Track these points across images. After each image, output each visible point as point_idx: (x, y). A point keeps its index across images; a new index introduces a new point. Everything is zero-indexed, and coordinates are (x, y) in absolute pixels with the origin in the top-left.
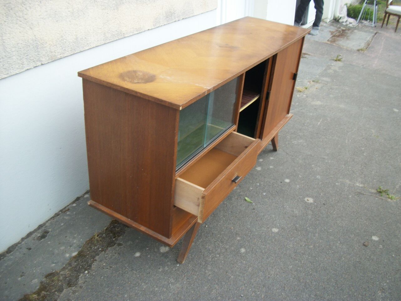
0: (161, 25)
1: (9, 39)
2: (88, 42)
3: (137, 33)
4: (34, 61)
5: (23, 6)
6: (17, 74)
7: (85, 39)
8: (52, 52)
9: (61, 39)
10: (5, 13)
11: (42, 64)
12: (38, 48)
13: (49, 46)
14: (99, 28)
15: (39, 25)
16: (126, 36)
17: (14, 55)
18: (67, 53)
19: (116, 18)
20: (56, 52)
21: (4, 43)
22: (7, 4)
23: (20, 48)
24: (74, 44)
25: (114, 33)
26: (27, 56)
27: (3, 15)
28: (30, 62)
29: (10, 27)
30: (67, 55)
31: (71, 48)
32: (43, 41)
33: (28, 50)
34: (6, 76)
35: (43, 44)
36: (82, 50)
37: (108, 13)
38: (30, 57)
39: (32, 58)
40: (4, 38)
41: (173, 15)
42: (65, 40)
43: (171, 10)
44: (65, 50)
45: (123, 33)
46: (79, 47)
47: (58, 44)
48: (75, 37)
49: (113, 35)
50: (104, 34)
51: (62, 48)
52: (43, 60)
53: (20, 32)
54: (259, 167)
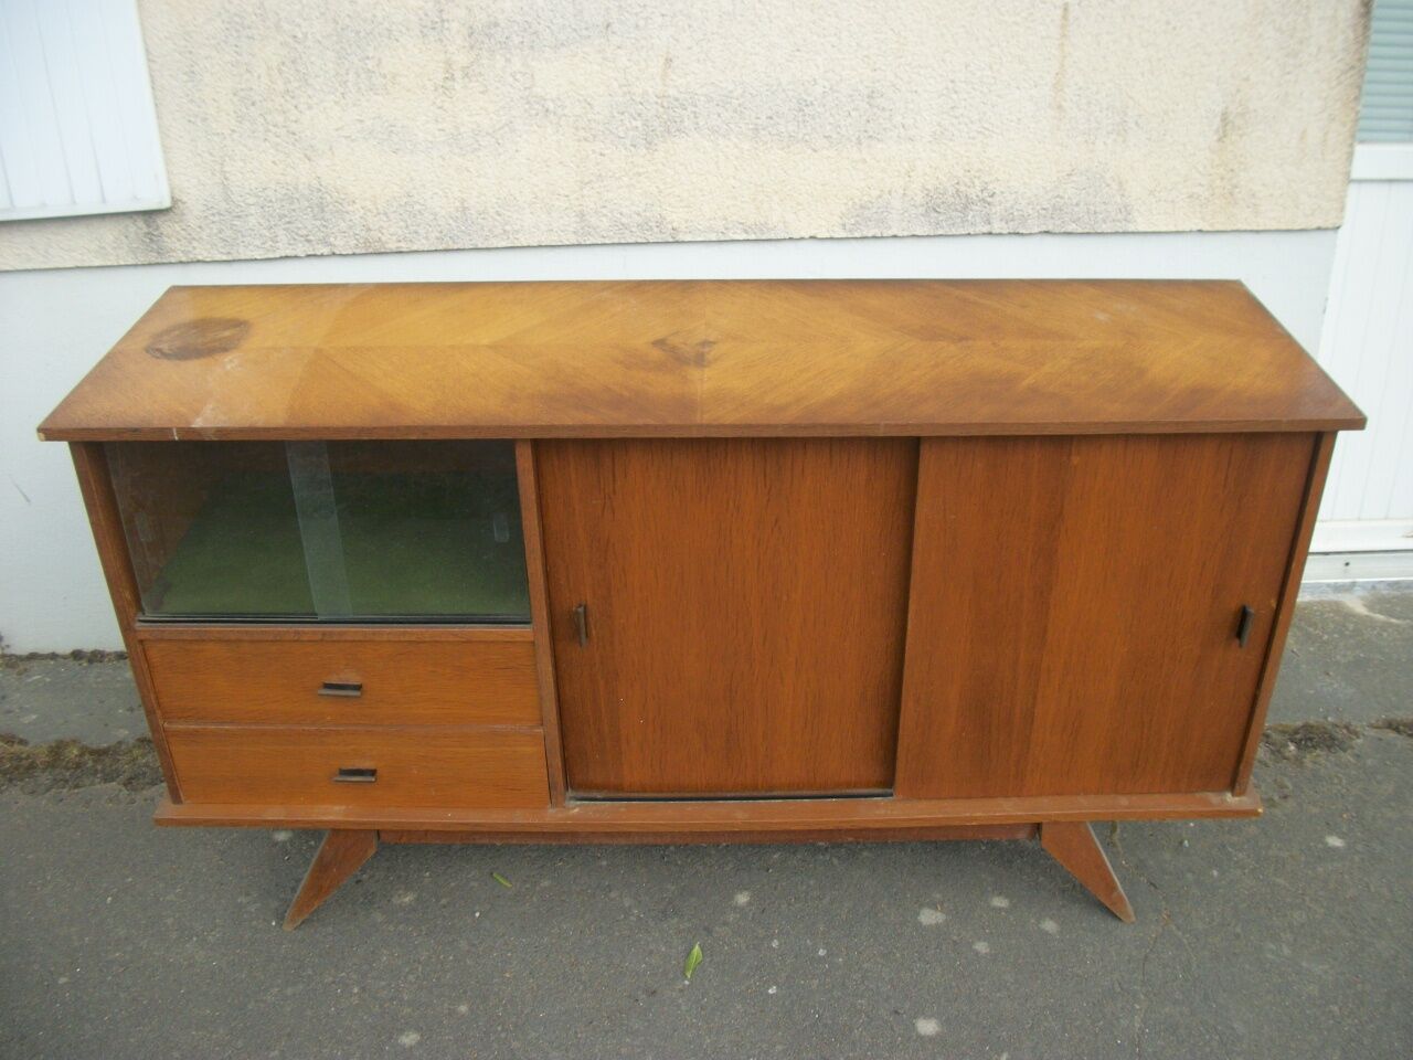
0: (890, 233)
1: (242, 173)
2: (507, 228)
3: (744, 236)
4: (309, 241)
5: (286, 101)
6: (256, 260)
7: (498, 218)
8: (369, 230)
9: (405, 200)
10: (235, 112)
11: (334, 254)
12: (326, 209)
13: (362, 211)
14: (558, 195)
15: (333, 153)
16: (681, 237)
17: (252, 215)
18: (424, 241)
19: (640, 174)
20: (384, 231)
21: (226, 179)
22: (242, 90)
23: (271, 201)
24: (451, 222)
25: (624, 220)
26: (289, 223)
27: (228, 115)
28: (295, 239)
29: (245, 146)
30: (421, 248)
31: (441, 232)
32: (343, 197)
33: (294, 210)
34: (225, 258)
35: (341, 204)
36: (480, 246)
37: (601, 154)
38: (299, 228)
39: (304, 232)
40: (226, 169)
41: (974, 207)
42: (417, 207)
43: (962, 188)
44: (416, 232)
45: (670, 227)
46: (470, 235)
47: (395, 212)
48: (458, 204)
49: (623, 225)
50: (577, 216)
51: (407, 227)
52: (336, 243)
53: (274, 162)
54: (939, 914)
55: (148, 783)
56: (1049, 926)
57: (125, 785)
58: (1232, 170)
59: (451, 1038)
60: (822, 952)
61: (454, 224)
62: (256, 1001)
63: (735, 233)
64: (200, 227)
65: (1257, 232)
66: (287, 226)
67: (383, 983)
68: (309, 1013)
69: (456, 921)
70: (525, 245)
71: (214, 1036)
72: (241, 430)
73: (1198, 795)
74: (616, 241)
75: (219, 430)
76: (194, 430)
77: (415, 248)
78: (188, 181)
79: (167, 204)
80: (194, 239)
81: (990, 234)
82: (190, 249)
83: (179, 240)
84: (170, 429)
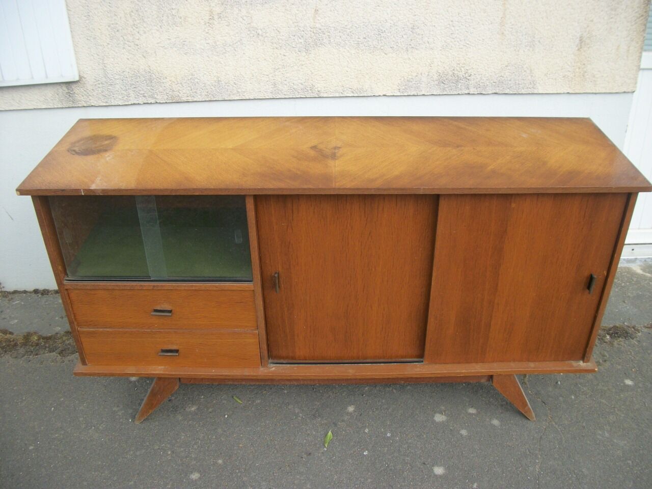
1: (112, 64)
2: (239, 90)
3: (352, 95)
4: (144, 96)
5: (134, 29)
7: (235, 85)
8: (173, 91)
9: (191, 77)
10: (109, 35)
11: (157, 103)
12: (153, 81)
13: (170, 82)
14: (264, 74)
15: (156, 55)
16: (322, 95)
17: (117, 84)
18: (199, 97)
19: (302, 65)
20: (180, 92)
21: (105, 67)
22: (112, 24)
23: (127, 77)
24: (212, 87)
25: (295, 87)
27: (106, 36)
28: (138, 96)
29: (114, 51)
30: (198, 100)
31: (208, 92)
32: (161, 75)
33: (137, 82)
34: (105, 104)
35: (160, 79)
36: (226, 99)
37: (284, 55)
38: (140, 90)
39: (142, 92)
40: (105, 62)
41: (461, 81)
42: (196, 80)
43: (456, 72)
44: (196, 92)
45: (317, 90)
46: (221, 93)
47: (185, 83)
48: (215, 79)
49: (294, 89)
50: (272, 85)
51: (191, 90)
52: (158, 97)
53: (128, 59)
54: (444, 416)
55: (70, 353)
56: (496, 422)
57: (59, 354)
58: (584, 64)
59: (215, 475)
60: (389, 435)
61: (214, 88)
62: (123, 458)
63: (347, 93)
64: (93, 90)
65: (596, 94)
66: (134, 89)
67: (182, 449)
68: (148, 463)
69: (216, 419)
70: (248, 98)
71: (103, 475)
72: (114, 190)
73: (567, 362)
74: (291, 97)
75: (103, 190)
76: (91, 190)
77: (195, 100)
78: (87, 68)
79: (77, 79)
80: (90, 95)
81: (469, 94)
82: (88, 100)
83: (83, 96)
84: (80, 190)
